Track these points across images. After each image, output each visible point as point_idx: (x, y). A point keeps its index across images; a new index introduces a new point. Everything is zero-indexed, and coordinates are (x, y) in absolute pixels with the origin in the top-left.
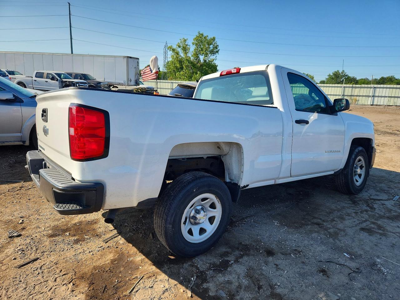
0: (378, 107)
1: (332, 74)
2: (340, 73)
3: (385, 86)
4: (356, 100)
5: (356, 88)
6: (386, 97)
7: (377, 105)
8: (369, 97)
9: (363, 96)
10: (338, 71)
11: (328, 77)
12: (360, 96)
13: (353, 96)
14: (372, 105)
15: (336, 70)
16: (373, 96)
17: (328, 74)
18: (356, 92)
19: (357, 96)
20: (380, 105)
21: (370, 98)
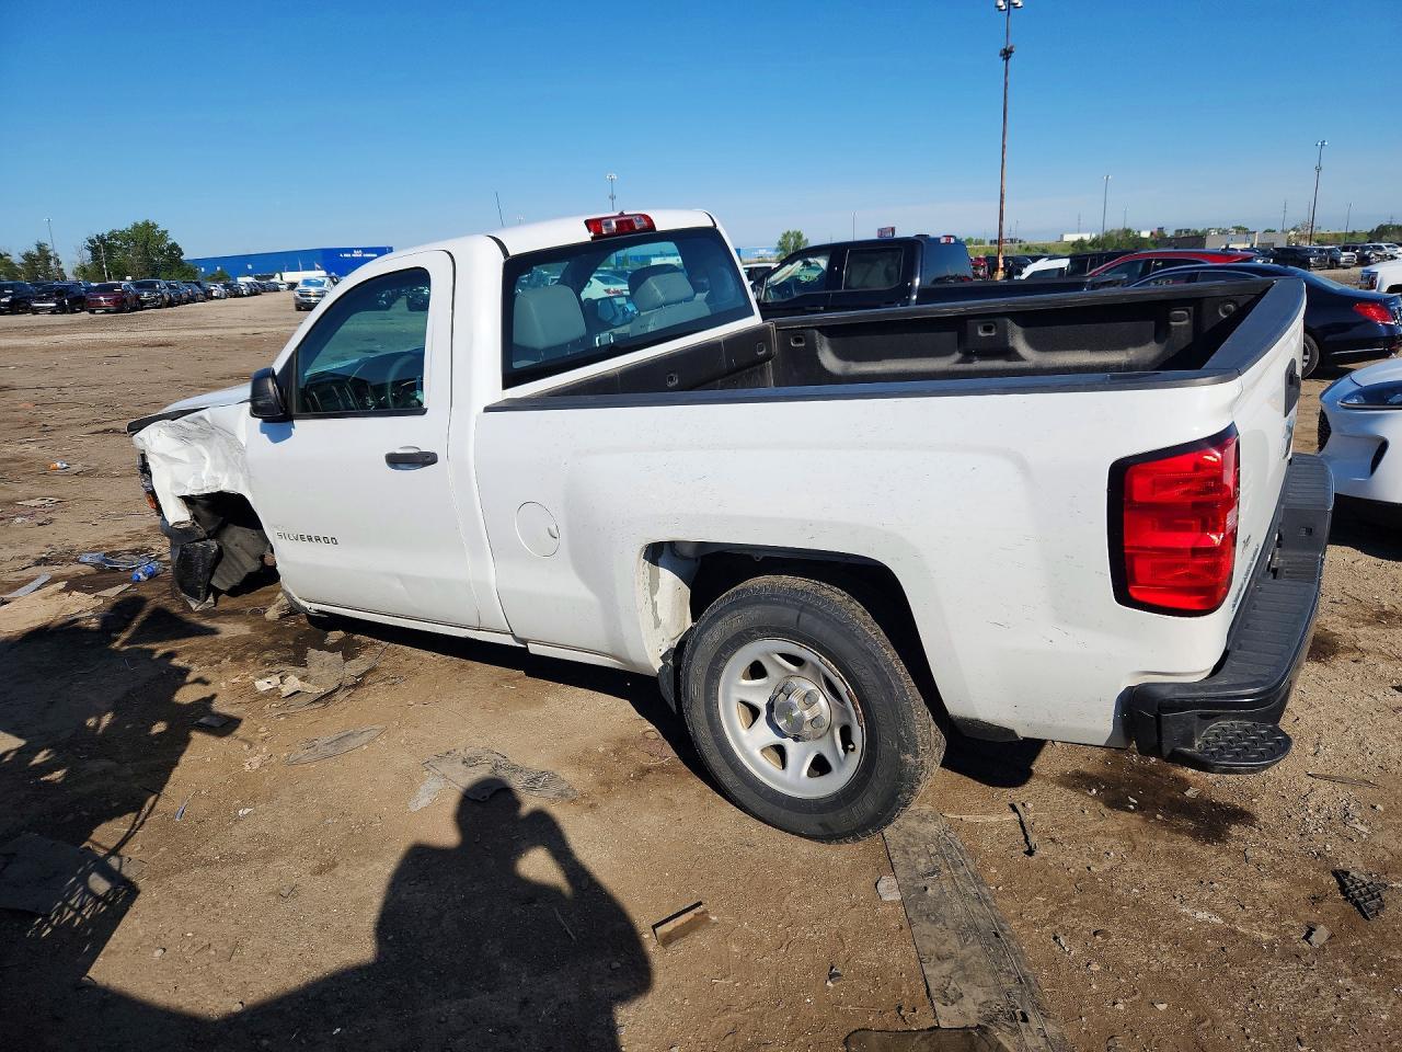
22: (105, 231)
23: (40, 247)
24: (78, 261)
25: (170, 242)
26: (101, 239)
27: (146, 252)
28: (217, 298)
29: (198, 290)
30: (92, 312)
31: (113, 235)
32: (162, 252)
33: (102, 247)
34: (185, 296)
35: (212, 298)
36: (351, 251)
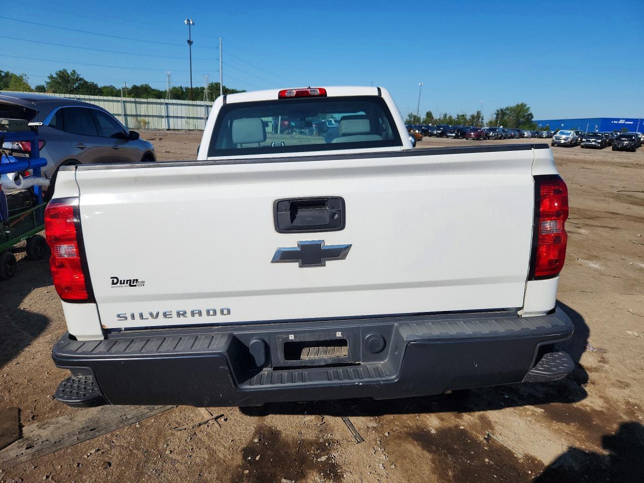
0: (177, 132)
1: (55, 76)
2: (70, 74)
3: (183, 102)
4: (145, 123)
5: (141, 103)
6: (184, 117)
7: (174, 130)
8: (161, 118)
9: (153, 116)
10: (64, 70)
11: (50, 80)
12: (149, 116)
13: (141, 116)
14: (168, 130)
15: (61, 69)
16: (168, 117)
17: (49, 75)
18: (143, 109)
19: (145, 116)
20: (178, 130)
21: (163, 120)
22: (504, 107)
23: (478, 113)
24: (490, 119)
25: (529, 112)
26: (502, 110)
27: (518, 116)
28: (525, 137)
29: (517, 133)
30: (467, 139)
31: (507, 109)
32: (524, 116)
33: (501, 114)
34: (509, 136)
35: (523, 137)
36: (618, 120)
